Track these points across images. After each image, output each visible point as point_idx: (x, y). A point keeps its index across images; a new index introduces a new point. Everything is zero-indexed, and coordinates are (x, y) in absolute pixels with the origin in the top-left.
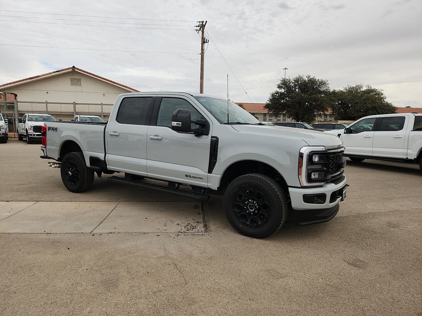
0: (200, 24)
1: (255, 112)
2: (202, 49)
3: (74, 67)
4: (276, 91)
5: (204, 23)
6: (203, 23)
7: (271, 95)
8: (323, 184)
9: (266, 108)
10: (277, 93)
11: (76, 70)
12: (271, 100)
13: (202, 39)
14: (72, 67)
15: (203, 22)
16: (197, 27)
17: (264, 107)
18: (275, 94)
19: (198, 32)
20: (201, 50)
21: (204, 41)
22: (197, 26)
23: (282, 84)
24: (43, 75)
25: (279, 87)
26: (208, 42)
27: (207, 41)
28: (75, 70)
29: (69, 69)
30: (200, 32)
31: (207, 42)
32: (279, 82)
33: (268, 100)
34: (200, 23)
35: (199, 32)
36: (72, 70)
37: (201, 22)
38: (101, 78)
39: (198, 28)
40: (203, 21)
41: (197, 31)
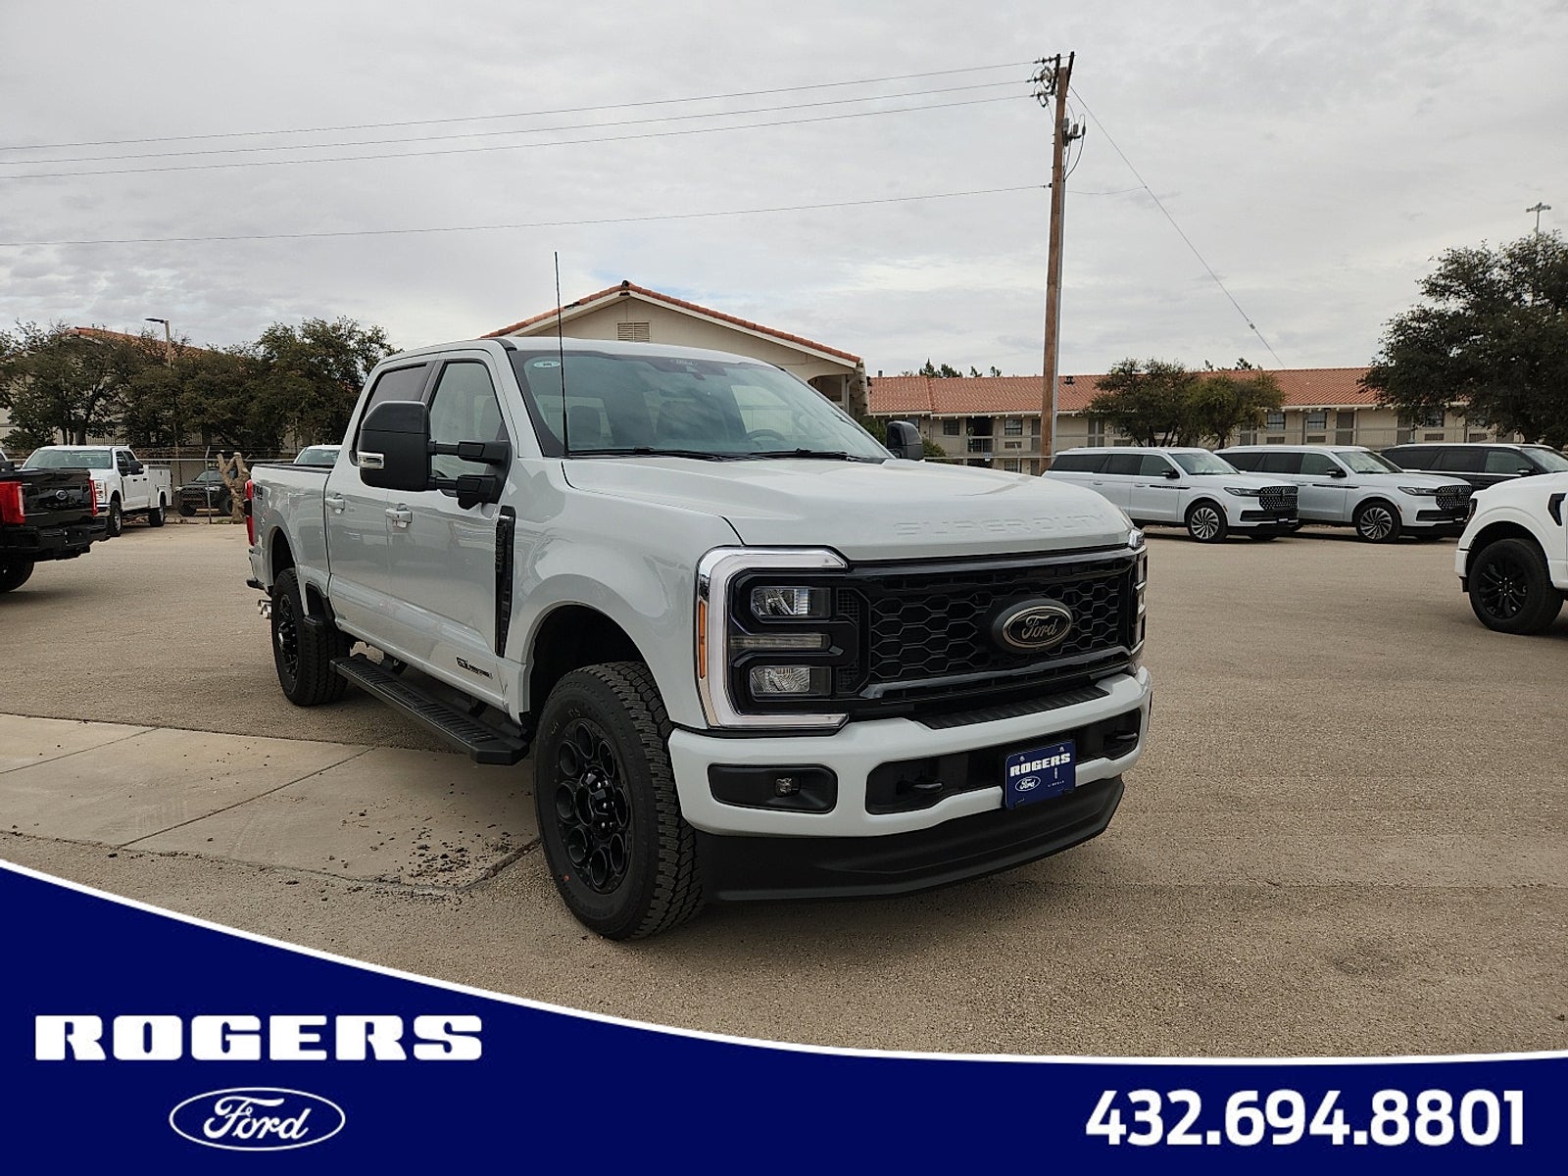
0: (1049, 70)
1: (1356, 407)
2: (1058, 168)
3: (626, 283)
4: (1415, 309)
5: (1065, 63)
6: (1058, 64)
7: (1390, 328)
8: (834, 719)
9: (1374, 387)
10: (1425, 316)
11: (633, 294)
12: (1395, 350)
13: (1056, 126)
14: (621, 284)
15: (1058, 58)
16: (1038, 82)
17: (1362, 381)
18: (1415, 324)
19: (1044, 102)
20: (1052, 170)
21: (1064, 136)
22: (1036, 80)
23: (1445, 277)
24: (537, 320)
25: (1434, 289)
26: (1084, 132)
27: (1080, 133)
28: (629, 294)
29: (611, 291)
30: (1053, 99)
31: (1079, 137)
32: (1433, 269)
33: (1381, 353)
34: (1047, 64)
35: (1046, 99)
36: (621, 294)
37: (1050, 60)
38: (710, 315)
39: (1041, 86)
40: (1059, 55)
41: (1042, 97)
